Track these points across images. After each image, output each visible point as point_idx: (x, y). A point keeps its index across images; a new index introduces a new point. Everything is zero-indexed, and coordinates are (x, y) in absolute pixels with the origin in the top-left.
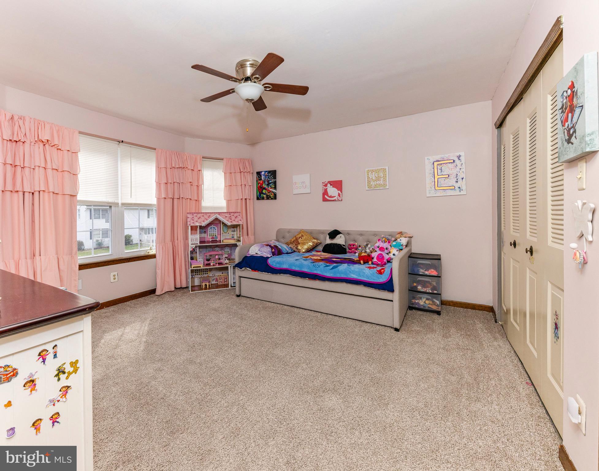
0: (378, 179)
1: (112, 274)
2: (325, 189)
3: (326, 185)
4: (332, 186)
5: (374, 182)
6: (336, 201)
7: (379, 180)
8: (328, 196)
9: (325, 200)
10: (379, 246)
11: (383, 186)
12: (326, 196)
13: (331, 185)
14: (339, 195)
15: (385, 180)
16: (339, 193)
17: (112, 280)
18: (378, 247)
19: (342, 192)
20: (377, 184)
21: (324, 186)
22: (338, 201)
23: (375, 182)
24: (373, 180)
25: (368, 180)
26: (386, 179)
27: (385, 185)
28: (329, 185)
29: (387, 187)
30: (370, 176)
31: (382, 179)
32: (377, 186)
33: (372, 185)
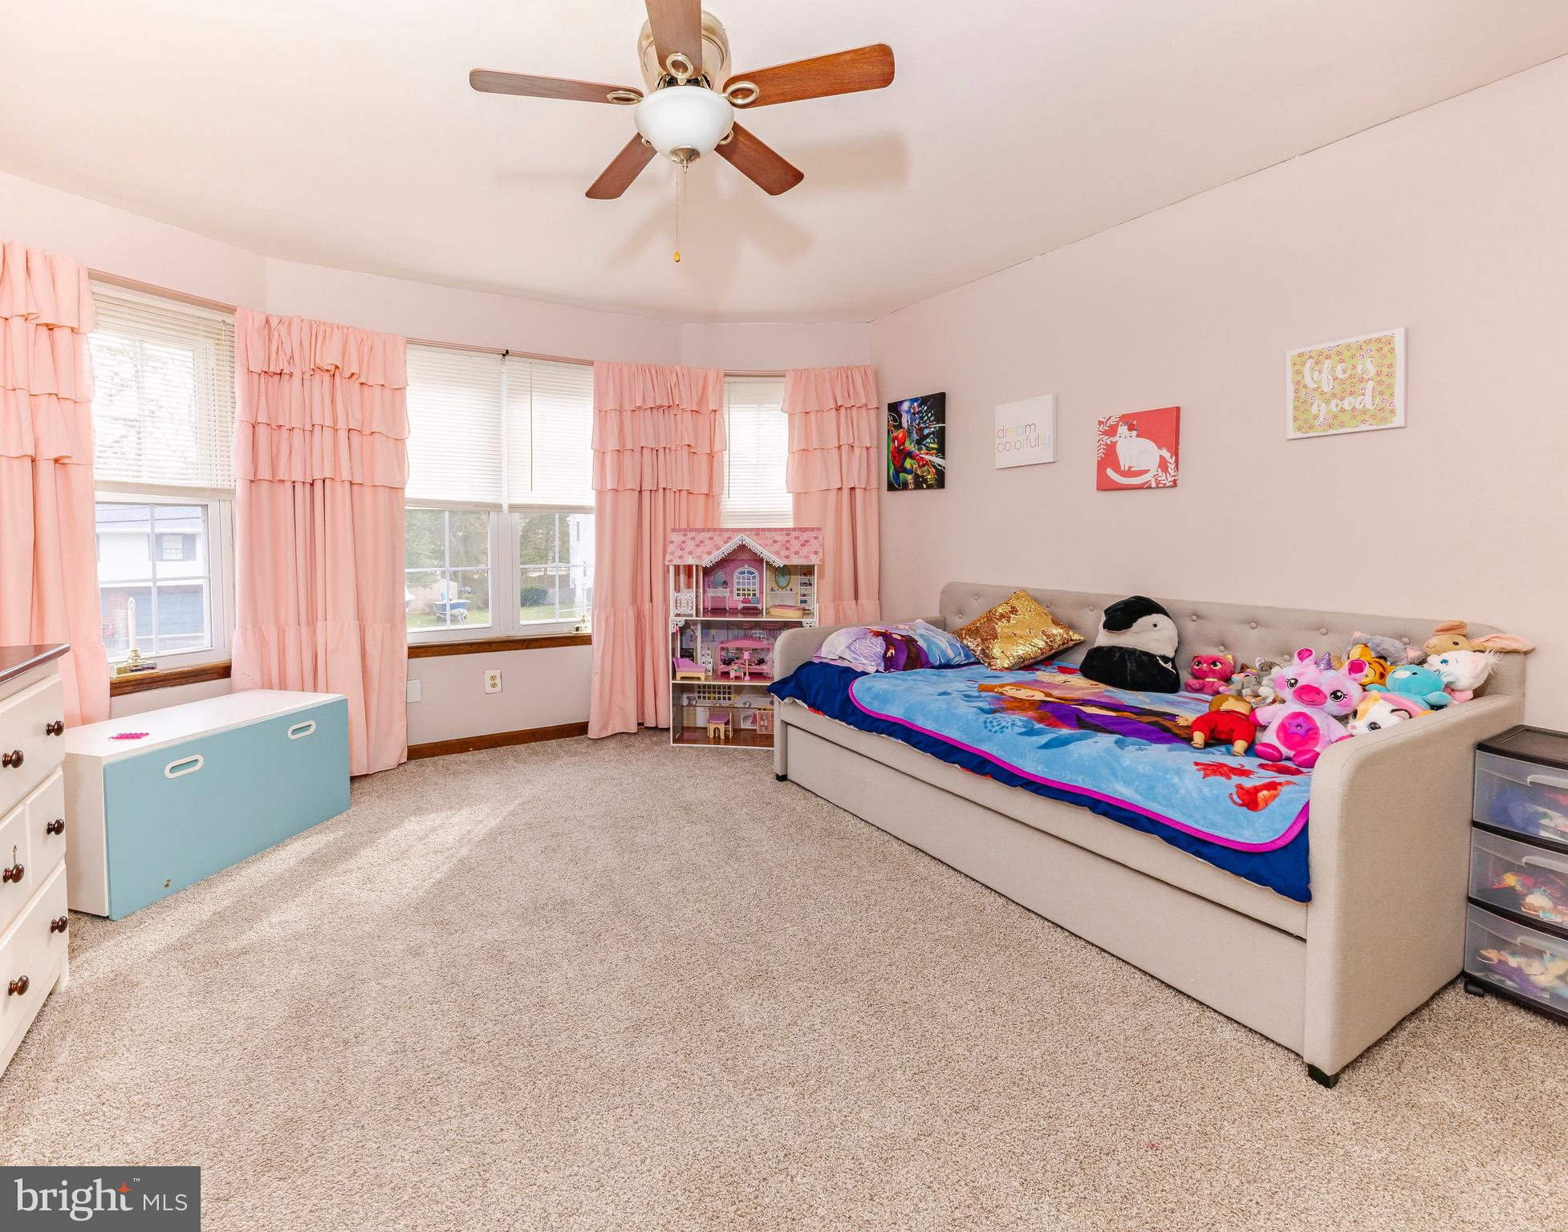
0: (1350, 386)
1: (489, 674)
2: (1106, 445)
3: (1112, 431)
4: (1134, 433)
5: (1327, 402)
6: (1150, 487)
7: (1352, 393)
8: (1117, 469)
9: (1105, 485)
10: (1296, 681)
11: (1373, 417)
12: (1110, 472)
13: (1131, 428)
14: (1163, 465)
15: (1384, 388)
16: (1162, 458)
17: (489, 689)
18: (1292, 685)
19: (1175, 453)
20: (1343, 410)
21: (1105, 433)
22: (1158, 487)
23: (1334, 402)
24: (1323, 393)
25: (1297, 399)
26: (1390, 386)
27: (1384, 411)
28: (1123, 430)
29: (1398, 420)
30: (1308, 381)
31: (1371, 384)
32: (1343, 417)
33: (1316, 417)
